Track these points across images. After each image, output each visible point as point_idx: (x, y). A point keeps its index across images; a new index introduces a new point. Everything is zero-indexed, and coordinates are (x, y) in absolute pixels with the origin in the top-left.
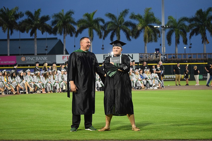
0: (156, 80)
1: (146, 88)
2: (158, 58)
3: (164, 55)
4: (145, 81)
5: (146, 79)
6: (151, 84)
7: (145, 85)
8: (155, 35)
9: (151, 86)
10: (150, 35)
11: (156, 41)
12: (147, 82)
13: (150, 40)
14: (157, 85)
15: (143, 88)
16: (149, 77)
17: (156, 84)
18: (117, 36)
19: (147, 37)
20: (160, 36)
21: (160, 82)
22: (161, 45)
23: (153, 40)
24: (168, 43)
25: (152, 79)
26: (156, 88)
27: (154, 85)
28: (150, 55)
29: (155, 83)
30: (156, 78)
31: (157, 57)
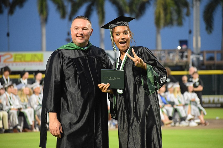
0: (193, 107)
1: (173, 124)
2: (185, 59)
3: (199, 54)
4: (171, 110)
5: (172, 104)
6: (183, 115)
7: (170, 118)
8: (179, 13)
9: (183, 119)
10: (168, 11)
11: (180, 24)
12: (176, 111)
13: (169, 23)
14: (196, 118)
15: (167, 124)
16: (179, 101)
17: (194, 116)
18: (98, 13)
19: (162, 15)
20: (188, 14)
21: (202, 112)
22: (190, 32)
23: (175, 23)
24: (207, 29)
25: (186, 104)
26: (194, 124)
27: (190, 117)
28: (169, 53)
29: (193, 113)
30: (193, 102)
31: (182, 57)
